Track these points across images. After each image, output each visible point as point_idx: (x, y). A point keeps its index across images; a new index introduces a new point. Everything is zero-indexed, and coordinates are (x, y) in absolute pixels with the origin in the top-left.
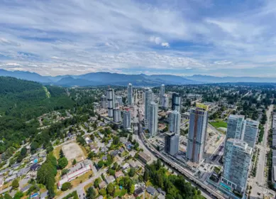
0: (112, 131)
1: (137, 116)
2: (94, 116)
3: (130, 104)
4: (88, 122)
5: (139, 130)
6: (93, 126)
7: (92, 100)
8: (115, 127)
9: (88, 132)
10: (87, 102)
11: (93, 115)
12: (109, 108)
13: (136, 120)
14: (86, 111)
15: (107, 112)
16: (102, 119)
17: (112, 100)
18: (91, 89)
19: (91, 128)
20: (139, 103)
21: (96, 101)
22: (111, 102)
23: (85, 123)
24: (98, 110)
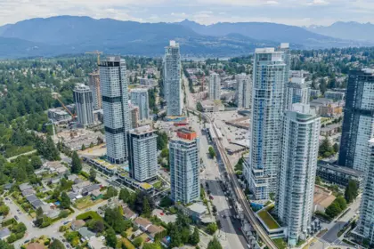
0: (133, 216)
1: (211, 155)
2: (55, 158)
3: (175, 111)
4: (36, 182)
5: (233, 211)
6: (54, 198)
7: (43, 102)
8: (140, 204)
9: (39, 224)
10: (25, 108)
11: (50, 153)
12: (108, 130)
13: (211, 171)
14: (27, 141)
15: (100, 141)
16: (86, 169)
17: (120, 99)
18: (35, 65)
19: (49, 209)
20: (200, 109)
21: (57, 105)
22: (116, 106)
23: (25, 186)
24: (65, 135)
